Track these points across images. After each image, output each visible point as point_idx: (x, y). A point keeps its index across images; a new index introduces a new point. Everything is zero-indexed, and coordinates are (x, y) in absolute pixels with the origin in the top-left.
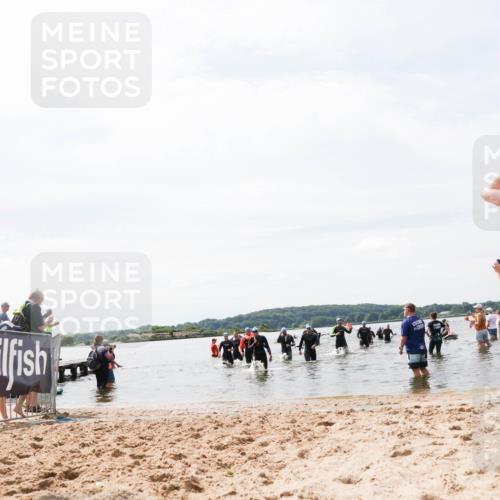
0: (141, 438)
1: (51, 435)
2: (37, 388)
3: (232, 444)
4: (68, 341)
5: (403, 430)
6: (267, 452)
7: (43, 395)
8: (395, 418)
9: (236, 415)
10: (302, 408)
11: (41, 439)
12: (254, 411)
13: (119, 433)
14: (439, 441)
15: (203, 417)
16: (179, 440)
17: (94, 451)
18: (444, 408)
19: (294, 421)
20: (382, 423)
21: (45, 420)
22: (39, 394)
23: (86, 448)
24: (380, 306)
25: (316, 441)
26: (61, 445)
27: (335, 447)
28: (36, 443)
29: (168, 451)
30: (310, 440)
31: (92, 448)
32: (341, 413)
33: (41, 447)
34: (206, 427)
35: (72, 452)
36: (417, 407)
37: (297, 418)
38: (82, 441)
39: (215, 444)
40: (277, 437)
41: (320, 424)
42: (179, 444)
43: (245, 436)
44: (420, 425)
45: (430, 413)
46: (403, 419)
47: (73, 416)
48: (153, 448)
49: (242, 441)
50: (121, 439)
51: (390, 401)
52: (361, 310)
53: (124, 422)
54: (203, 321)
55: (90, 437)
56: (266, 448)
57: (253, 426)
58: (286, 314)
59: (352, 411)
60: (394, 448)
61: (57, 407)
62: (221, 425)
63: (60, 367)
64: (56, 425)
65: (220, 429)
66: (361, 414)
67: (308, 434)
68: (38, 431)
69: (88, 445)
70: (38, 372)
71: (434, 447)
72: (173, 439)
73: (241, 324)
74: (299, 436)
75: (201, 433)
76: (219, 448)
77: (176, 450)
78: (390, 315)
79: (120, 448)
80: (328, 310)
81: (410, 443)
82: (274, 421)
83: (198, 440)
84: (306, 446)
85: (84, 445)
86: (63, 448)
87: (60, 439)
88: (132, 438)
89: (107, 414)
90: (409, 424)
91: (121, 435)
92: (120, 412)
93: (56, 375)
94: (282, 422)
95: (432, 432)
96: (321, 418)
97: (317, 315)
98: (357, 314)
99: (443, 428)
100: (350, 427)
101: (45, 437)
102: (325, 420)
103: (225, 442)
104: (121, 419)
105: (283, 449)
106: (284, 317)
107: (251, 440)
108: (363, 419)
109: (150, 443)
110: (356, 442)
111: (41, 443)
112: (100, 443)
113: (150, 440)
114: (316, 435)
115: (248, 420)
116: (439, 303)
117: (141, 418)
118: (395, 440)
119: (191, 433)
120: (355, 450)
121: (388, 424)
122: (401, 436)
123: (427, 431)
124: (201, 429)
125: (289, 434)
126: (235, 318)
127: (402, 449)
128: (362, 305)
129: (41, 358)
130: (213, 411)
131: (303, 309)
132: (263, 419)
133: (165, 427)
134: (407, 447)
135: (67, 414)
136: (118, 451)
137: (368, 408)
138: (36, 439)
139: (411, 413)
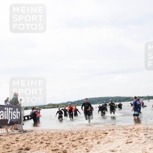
0: (49, 138)
1: (22, 137)
2: (17, 123)
3: (77, 140)
4: (26, 108)
5: (129, 135)
6: (87, 142)
7: (19, 125)
8: (127, 132)
9: (78, 131)
10: (98, 129)
11: (19, 138)
12: (83, 130)
13: (42, 136)
14: (141, 139)
15: (68, 131)
16: (60, 139)
17: (35, 142)
18: (142, 128)
19: (96, 133)
20: (123, 133)
21: (20, 133)
22: (18, 125)
23: (32, 141)
24: (121, 97)
25: (103, 139)
26: (24, 140)
27: (108, 141)
28: (17, 139)
29: (57, 142)
30: (101, 138)
31: (34, 141)
32: (110, 130)
33: (19, 141)
34: (69, 134)
35: (28, 142)
36: (134, 128)
37: (97, 132)
38: (31, 139)
39: (72, 140)
40: (91, 137)
41: (104, 134)
42: (60, 140)
43: (81, 137)
44: (135, 134)
45: (138, 130)
46: (129, 132)
47: (28, 131)
48: (52, 141)
49: (80, 139)
50: (43, 138)
51: (125, 126)
52: (116, 98)
53: (44, 133)
54: (68, 102)
55: (33, 138)
56: (87, 141)
57: (83, 134)
58: (93, 100)
59: (113, 129)
60: (127, 141)
61: (23, 129)
62: (73, 134)
63: (24, 116)
64: (23, 134)
65: (73, 135)
66: (116, 130)
67: (100, 136)
68: (18, 136)
69: (33, 140)
70: (17, 118)
71: (140, 140)
72: (59, 138)
73: (79, 103)
74: (97, 137)
75: (67, 136)
76: (73, 141)
77: (60, 142)
78: (125, 100)
79: (42, 141)
80: (106, 99)
81: (132, 139)
82: (90, 133)
83: (66, 138)
84: (99, 140)
85: (31, 140)
86: (25, 141)
87: (24, 138)
88: (46, 138)
89: (38, 130)
90: (131, 133)
91: (43, 137)
92: (43, 130)
93: (23, 119)
94: (92, 133)
95: (139, 136)
96: (104, 131)
97: (102, 100)
98: (115, 100)
99: (142, 134)
100: (113, 134)
101: (20, 138)
102: (105, 132)
103: (75, 139)
104: (43, 132)
105: (93, 141)
106: (92, 101)
107: (83, 138)
108: (117, 132)
109: (52, 139)
110: (115, 139)
111: (19, 139)
112: (36, 140)
113: (52, 138)
114: (103, 137)
115: (82, 132)
116: (140, 96)
117: (49, 132)
118: (127, 138)
119: (64, 136)
120: (115, 141)
121: (125, 133)
122: (129, 137)
123: (137, 135)
124: (67, 135)
125: (94, 137)
126: (77, 101)
127: (129, 141)
128: (116, 97)
129: (18, 114)
130: (71, 130)
131: (98, 98)
132: (86, 132)
133: (56, 135)
134: (131, 140)
135: (26, 131)
136: (42, 142)
137: (118, 129)
138: (17, 138)
139: (132, 130)
